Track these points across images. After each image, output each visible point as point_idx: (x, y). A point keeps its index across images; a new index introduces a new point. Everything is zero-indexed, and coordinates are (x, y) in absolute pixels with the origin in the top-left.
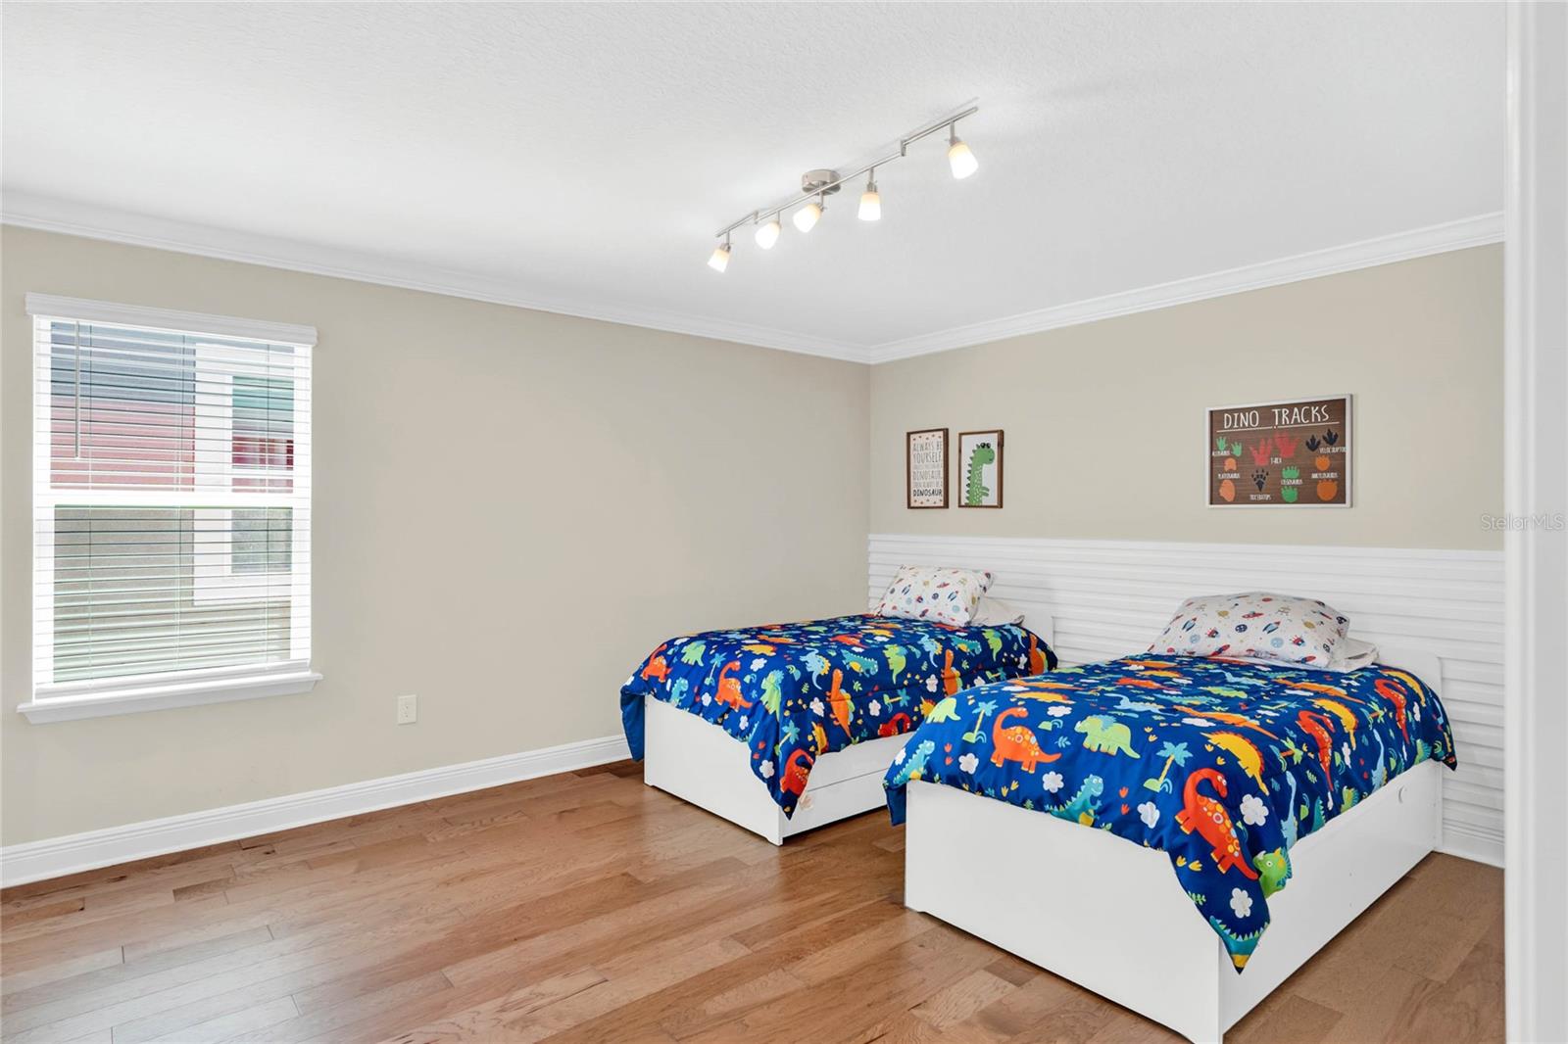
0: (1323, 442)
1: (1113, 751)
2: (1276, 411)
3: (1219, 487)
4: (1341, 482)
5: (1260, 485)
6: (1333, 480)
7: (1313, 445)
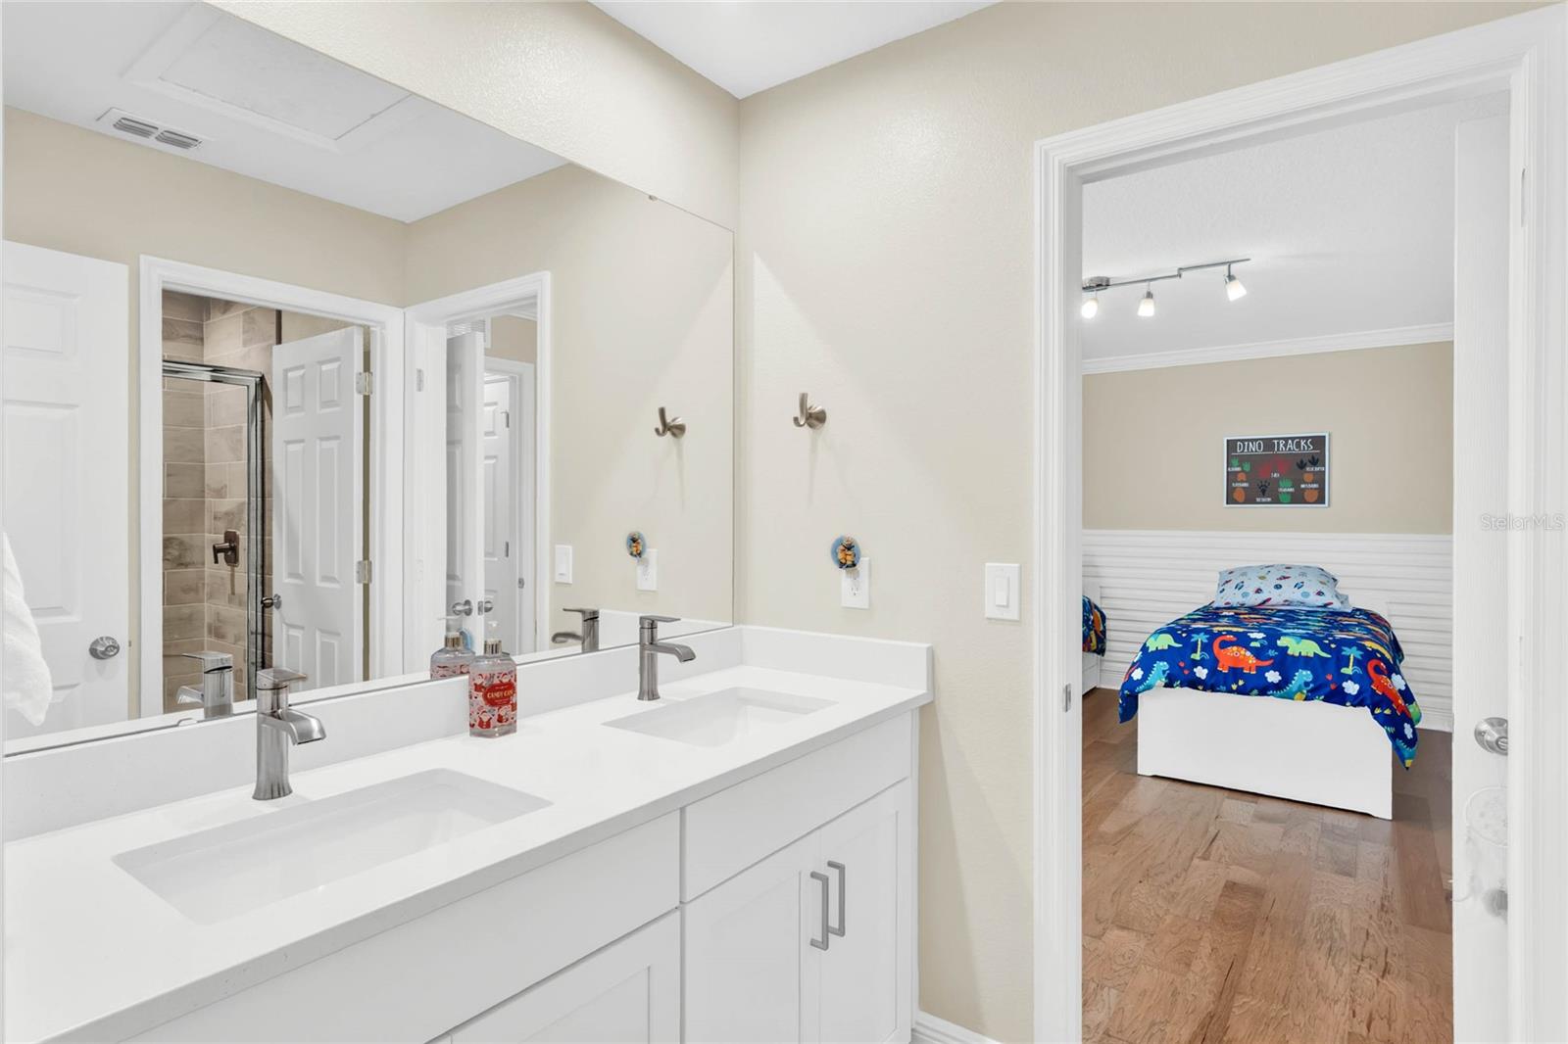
0: (1308, 464)
1: (1312, 655)
2: (1276, 442)
3: (1233, 493)
4: (1321, 490)
5: (1264, 492)
6: (1316, 489)
7: (1302, 466)
